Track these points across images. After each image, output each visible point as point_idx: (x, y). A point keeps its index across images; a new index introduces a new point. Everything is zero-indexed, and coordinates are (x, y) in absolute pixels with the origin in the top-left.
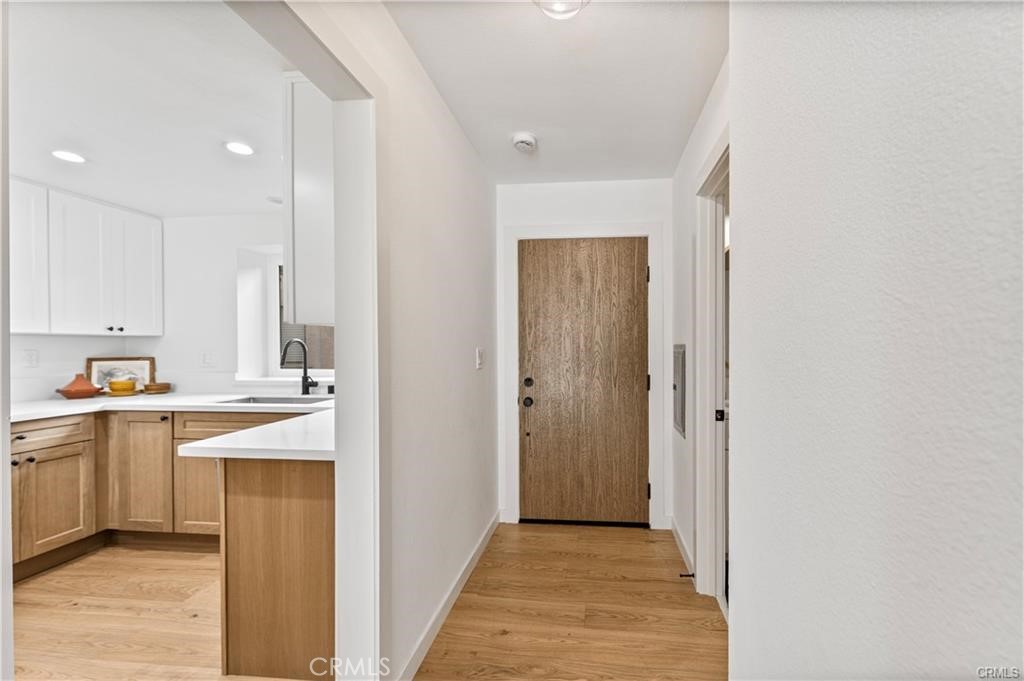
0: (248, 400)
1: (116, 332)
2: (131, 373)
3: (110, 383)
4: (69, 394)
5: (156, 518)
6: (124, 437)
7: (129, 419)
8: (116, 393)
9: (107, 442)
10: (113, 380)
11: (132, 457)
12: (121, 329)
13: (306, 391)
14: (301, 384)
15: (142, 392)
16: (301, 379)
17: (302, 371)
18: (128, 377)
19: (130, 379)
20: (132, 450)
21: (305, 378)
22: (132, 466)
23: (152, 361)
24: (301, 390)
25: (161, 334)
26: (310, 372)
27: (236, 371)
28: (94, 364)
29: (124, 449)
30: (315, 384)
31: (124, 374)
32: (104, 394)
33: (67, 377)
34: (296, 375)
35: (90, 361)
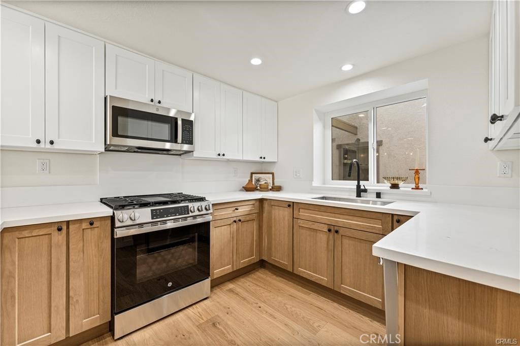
0: (323, 198)
1: (262, 160)
2: (266, 180)
3: (260, 185)
4: (247, 189)
5: (284, 261)
6: (270, 213)
7: (272, 204)
8: (262, 190)
9: (263, 215)
10: (260, 183)
11: (273, 225)
12: (264, 158)
13: (359, 195)
14: (356, 190)
15: (271, 190)
16: (355, 187)
17: (356, 182)
18: (264, 182)
19: (265, 183)
20: (273, 221)
21: (358, 186)
22: (273, 229)
23: (273, 174)
24: (355, 194)
25: (276, 161)
26: (362, 183)
27: (313, 181)
28: (253, 175)
29: (270, 220)
30: (365, 191)
31: (263, 181)
32: (258, 190)
33: (245, 181)
34: (353, 184)
35: (252, 174)
